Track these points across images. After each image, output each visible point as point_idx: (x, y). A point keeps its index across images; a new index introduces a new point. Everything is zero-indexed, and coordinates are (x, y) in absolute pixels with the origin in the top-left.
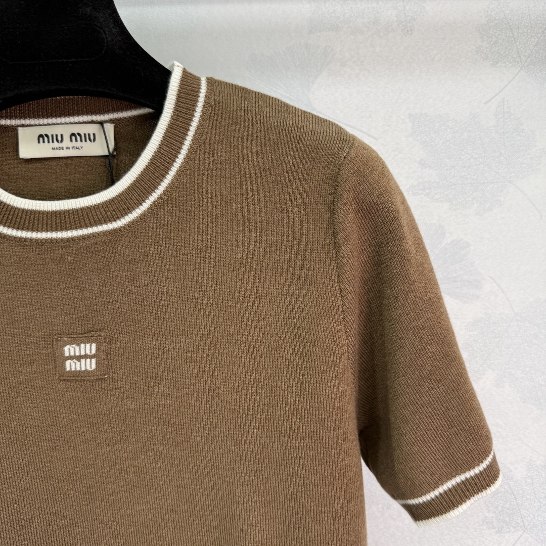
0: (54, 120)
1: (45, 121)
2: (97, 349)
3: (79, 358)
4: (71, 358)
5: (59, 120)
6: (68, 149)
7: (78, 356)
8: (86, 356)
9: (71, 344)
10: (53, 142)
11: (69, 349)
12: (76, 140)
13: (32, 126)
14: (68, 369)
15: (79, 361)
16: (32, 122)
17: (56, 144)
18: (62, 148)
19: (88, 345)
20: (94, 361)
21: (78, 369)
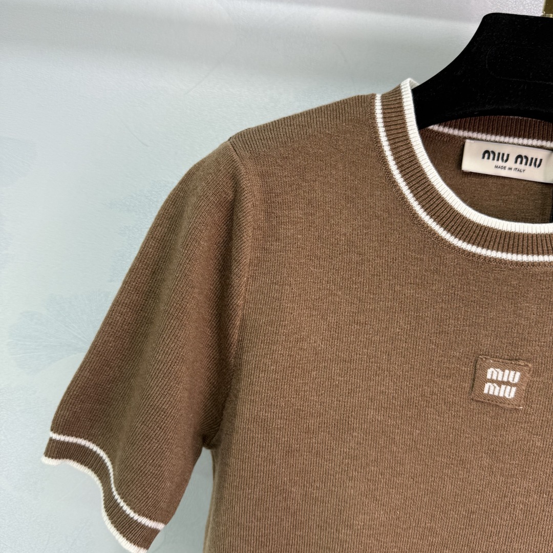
0: (502, 139)
1: (493, 138)
2: (521, 379)
3: (500, 383)
4: (492, 381)
5: (507, 139)
6: (510, 170)
7: (499, 381)
8: (508, 383)
9: (495, 367)
10: (498, 160)
11: (493, 372)
12: (521, 163)
13: (478, 140)
14: (486, 391)
15: (500, 386)
16: (480, 136)
17: (500, 163)
18: (505, 168)
19: (512, 373)
20: (514, 389)
21: (496, 394)
